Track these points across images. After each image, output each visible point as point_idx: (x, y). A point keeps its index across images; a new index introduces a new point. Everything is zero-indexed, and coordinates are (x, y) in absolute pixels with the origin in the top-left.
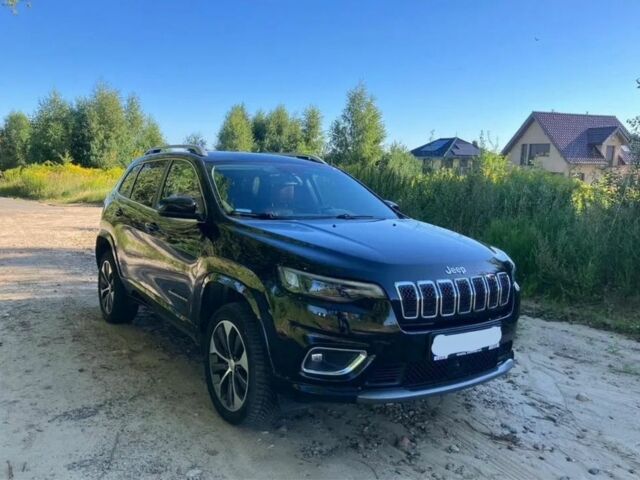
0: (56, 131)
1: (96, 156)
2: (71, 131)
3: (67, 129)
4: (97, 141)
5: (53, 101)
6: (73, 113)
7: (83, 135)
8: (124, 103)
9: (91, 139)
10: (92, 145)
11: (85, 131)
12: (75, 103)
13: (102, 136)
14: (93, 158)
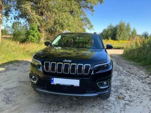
0: (110, 32)
1: (117, 38)
2: (113, 32)
3: (112, 32)
4: (118, 34)
5: (110, 26)
6: (114, 28)
7: (116, 33)
8: (126, 25)
9: (117, 34)
10: (117, 35)
11: (116, 32)
12: (115, 26)
13: (119, 33)
14: (116, 38)
